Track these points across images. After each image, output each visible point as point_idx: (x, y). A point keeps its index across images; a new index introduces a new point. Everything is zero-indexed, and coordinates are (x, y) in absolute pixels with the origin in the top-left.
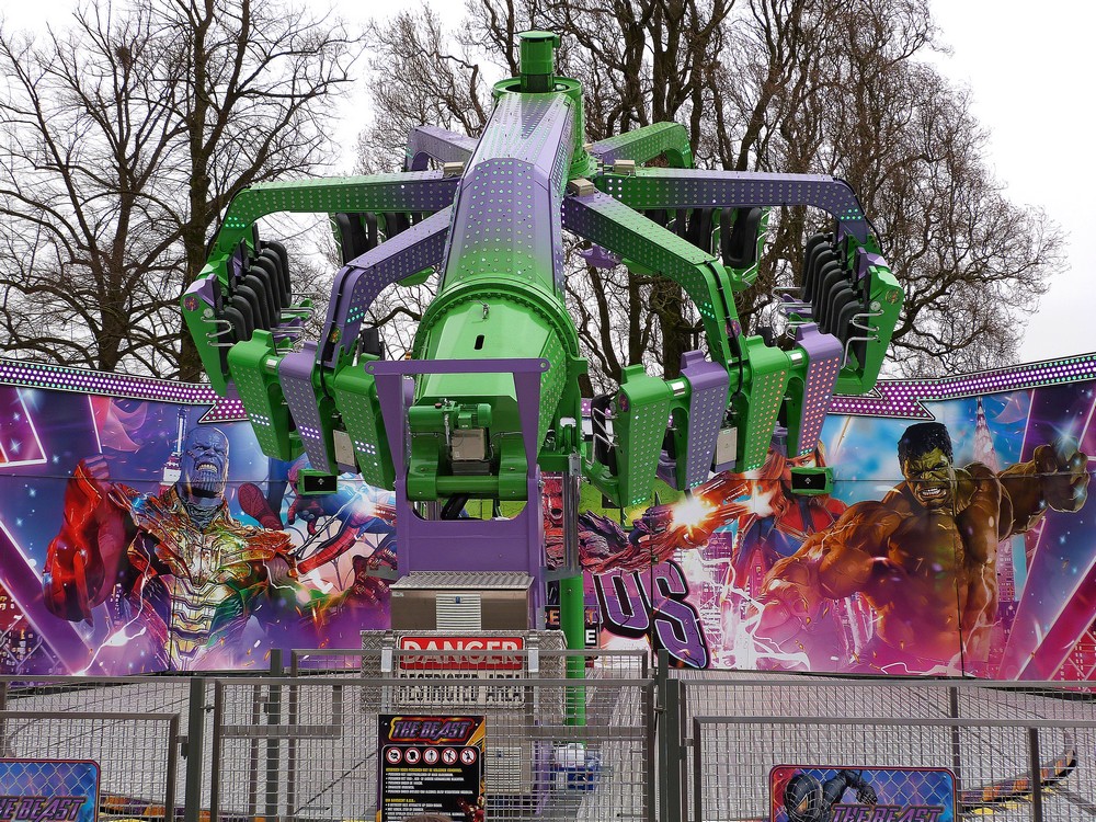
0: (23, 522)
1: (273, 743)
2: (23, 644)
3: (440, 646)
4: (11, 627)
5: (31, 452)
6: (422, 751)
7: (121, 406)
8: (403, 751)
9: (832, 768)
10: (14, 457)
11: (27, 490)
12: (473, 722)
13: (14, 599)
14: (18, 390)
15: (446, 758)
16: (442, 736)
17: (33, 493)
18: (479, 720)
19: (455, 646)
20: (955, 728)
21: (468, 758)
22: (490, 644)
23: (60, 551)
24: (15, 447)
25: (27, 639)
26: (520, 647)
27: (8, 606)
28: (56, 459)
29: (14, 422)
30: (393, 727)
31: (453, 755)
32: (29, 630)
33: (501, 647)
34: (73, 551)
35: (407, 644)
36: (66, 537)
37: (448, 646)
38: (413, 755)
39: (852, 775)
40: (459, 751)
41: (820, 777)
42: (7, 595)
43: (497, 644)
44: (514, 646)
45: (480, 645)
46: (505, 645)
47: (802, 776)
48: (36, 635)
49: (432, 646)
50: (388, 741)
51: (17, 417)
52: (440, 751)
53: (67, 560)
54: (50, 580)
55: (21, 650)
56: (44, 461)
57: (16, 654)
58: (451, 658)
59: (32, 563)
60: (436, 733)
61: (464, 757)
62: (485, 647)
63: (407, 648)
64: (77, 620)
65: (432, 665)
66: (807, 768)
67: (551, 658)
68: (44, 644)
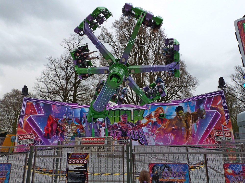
0: (40, 124)
1: (58, 159)
2: (40, 143)
3: (89, 140)
4: (38, 140)
5: (42, 113)
6: (76, 161)
7: (57, 106)
8: (72, 161)
9: (162, 163)
10: (39, 114)
11: (41, 119)
12: (86, 154)
13: (38, 135)
14: (40, 103)
15: (81, 162)
16: (80, 157)
17: (42, 119)
18: (88, 154)
19: (92, 140)
20: (188, 154)
21: (85, 162)
22: (98, 139)
23: (46, 128)
24: (39, 112)
25: (40, 142)
26: (104, 140)
27: (37, 137)
28: (46, 114)
29: (39, 108)
30: (70, 155)
31: (82, 161)
32: (41, 140)
33: (100, 140)
34: (48, 128)
35: (83, 139)
36: (47, 126)
37: (90, 140)
38: (74, 161)
39: (166, 165)
40: (83, 160)
41: (159, 165)
42: (37, 135)
43: (100, 139)
44: (103, 140)
45: (96, 139)
46: (101, 139)
47: (155, 165)
48: (42, 141)
49: (88, 140)
50: (69, 158)
51: (40, 107)
52: (80, 161)
53: (47, 129)
54: (44, 133)
55: (39, 144)
56: (44, 114)
57: (38, 144)
58: (91, 142)
59: (41, 130)
60: (79, 157)
61: (84, 162)
62: (97, 140)
63: (83, 140)
64: (49, 139)
65: (87, 143)
66: (156, 164)
67: (110, 142)
68: (43, 142)
